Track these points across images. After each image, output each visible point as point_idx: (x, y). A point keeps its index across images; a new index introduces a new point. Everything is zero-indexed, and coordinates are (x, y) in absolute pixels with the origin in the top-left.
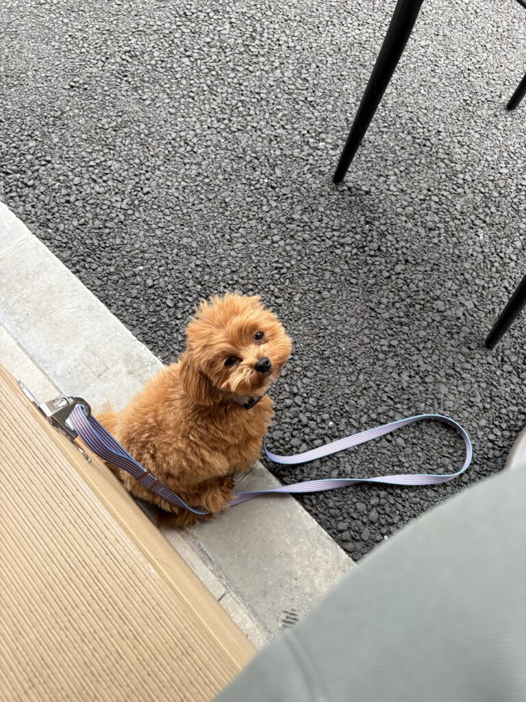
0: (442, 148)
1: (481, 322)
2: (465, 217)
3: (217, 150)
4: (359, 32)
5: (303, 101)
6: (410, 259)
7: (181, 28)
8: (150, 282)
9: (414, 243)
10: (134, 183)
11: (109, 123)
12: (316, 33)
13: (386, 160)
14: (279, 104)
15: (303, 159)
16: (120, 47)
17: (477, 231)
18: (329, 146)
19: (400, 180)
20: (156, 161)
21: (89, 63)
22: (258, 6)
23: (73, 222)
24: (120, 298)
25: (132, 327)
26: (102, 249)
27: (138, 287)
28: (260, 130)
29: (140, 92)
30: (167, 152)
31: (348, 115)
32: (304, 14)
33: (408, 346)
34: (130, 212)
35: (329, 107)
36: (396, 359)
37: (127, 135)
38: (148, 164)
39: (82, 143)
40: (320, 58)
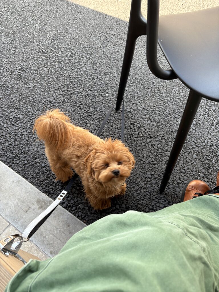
0: (156, 89)
1: (187, 157)
2: (171, 115)
3: (64, 104)
4: (114, 48)
5: (96, 78)
6: (152, 136)
7: (42, 56)
8: (43, 165)
9: (152, 129)
10: (30, 123)
11: (16, 99)
12: (97, 51)
13: (134, 97)
14: (87, 81)
15: (101, 102)
16: (17, 67)
17: (177, 120)
18: (110, 95)
19: (142, 104)
20: (39, 112)
21: (4, 76)
22: (72, 44)
23: (6, 144)
24: (31, 174)
25: (38, 187)
26: (20, 154)
27: (38, 168)
28: (81, 93)
29: (28, 84)
30: (43, 108)
31: (116, 81)
32: (91, 44)
33: (159, 173)
34: (30, 136)
35: (108, 79)
36: (155, 180)
37: (25, 103)
38: (35, 114)
39: (5, 110)
40: (100, 61)
